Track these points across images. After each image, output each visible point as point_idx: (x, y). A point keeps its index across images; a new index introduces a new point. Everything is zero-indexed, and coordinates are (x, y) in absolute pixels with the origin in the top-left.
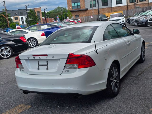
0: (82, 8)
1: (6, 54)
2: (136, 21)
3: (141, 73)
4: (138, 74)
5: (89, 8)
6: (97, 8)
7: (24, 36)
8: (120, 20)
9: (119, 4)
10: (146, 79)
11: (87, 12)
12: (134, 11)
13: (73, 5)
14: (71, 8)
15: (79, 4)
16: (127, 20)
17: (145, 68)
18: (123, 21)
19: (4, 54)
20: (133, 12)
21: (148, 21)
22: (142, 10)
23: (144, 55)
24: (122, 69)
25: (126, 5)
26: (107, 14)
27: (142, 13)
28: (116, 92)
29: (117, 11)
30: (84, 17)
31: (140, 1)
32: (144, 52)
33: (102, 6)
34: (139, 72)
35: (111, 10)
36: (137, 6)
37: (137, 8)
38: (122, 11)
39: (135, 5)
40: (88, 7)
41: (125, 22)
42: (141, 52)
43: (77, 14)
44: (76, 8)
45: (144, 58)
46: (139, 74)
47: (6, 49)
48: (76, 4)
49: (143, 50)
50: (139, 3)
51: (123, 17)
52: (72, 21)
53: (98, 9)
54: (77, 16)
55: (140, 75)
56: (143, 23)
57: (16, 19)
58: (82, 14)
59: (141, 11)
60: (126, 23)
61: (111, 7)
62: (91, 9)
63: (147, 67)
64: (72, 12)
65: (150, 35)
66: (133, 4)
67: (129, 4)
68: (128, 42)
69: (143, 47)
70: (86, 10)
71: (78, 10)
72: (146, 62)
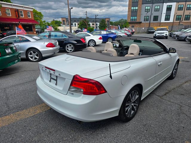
0: (138, 21)
1: (70, 49)
2: (177, 36)
3: (167, 93)
4: (163, 93)
5: (143, 22)
6: (148, 22)
7: (85, 38)
8: (164, 33)
9: (167, 20)
10: (170, 103)
11: (141, 24)
12: (178, 27)
13: (132, 18)
14: (130, 20)
15: (136, 18)
16: (170, 34)
17: (173, 87)
18: (166, 35)
19: (69, 49)
20: (176, 28)
21: (188, 38)
22: (185, 27)
23: (176, 72)
24: (144, 91)
25: (172, 22)
26: (155, 28)
27: (184, 29)
28: (131, 116)
29: (164, 26)
30: (138, 28)
31: (184, 20)
32: (177, 69)
33: (153, 21)
34: (165, 91)
35: (159, 25)
36: (181, 23)
37: (181, 25)
38: (168, 27)
39: (180, 22)
40: (142, 20)
41: (167, 35)
42: (174, 69)
43: (133, 25)
44: (133, 20)
45: (175, 75)
46: (165, 93)
47: (70, 46)
48: (134, 18)
49: (176, 68)
50: (184, 21)
51: (167, 32)
52: (127, 30)
53: (150, 23)
54: (133, 27)
55: (165, 95)
56: (183, 38)
57: (93, 24)
58: (136, 25)
59: (183, 28)
60: (169, 36)
61: (160, 22)
62: (144, 22)
63: (176, 87)
64: (130, 23)
65: (186, 50)
66: (179, 21)
67: (175, 21)
68: (160, 62)
69: (176, 65)
70: (141, 23)
71: (134, 22)
72: (176, 79)
